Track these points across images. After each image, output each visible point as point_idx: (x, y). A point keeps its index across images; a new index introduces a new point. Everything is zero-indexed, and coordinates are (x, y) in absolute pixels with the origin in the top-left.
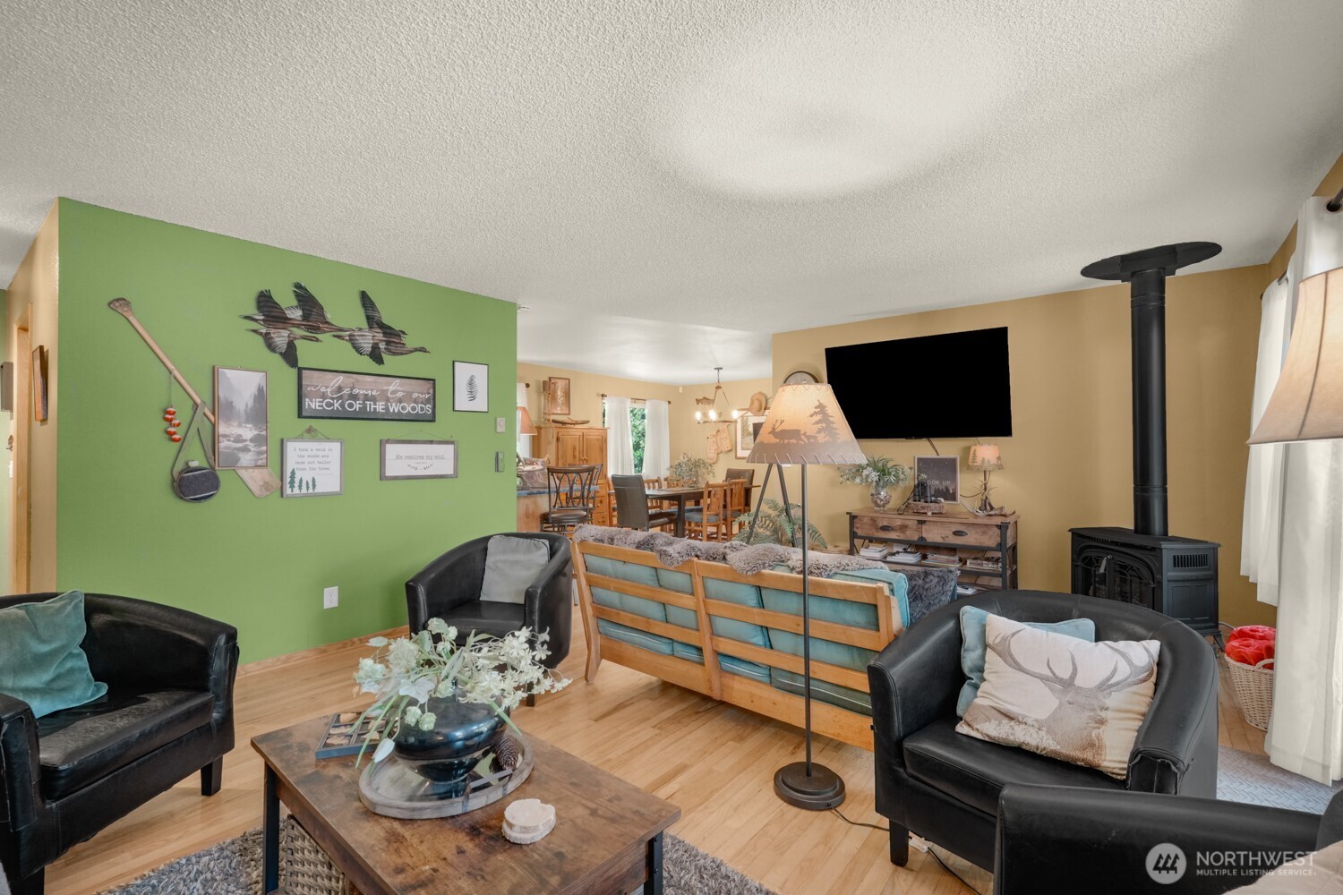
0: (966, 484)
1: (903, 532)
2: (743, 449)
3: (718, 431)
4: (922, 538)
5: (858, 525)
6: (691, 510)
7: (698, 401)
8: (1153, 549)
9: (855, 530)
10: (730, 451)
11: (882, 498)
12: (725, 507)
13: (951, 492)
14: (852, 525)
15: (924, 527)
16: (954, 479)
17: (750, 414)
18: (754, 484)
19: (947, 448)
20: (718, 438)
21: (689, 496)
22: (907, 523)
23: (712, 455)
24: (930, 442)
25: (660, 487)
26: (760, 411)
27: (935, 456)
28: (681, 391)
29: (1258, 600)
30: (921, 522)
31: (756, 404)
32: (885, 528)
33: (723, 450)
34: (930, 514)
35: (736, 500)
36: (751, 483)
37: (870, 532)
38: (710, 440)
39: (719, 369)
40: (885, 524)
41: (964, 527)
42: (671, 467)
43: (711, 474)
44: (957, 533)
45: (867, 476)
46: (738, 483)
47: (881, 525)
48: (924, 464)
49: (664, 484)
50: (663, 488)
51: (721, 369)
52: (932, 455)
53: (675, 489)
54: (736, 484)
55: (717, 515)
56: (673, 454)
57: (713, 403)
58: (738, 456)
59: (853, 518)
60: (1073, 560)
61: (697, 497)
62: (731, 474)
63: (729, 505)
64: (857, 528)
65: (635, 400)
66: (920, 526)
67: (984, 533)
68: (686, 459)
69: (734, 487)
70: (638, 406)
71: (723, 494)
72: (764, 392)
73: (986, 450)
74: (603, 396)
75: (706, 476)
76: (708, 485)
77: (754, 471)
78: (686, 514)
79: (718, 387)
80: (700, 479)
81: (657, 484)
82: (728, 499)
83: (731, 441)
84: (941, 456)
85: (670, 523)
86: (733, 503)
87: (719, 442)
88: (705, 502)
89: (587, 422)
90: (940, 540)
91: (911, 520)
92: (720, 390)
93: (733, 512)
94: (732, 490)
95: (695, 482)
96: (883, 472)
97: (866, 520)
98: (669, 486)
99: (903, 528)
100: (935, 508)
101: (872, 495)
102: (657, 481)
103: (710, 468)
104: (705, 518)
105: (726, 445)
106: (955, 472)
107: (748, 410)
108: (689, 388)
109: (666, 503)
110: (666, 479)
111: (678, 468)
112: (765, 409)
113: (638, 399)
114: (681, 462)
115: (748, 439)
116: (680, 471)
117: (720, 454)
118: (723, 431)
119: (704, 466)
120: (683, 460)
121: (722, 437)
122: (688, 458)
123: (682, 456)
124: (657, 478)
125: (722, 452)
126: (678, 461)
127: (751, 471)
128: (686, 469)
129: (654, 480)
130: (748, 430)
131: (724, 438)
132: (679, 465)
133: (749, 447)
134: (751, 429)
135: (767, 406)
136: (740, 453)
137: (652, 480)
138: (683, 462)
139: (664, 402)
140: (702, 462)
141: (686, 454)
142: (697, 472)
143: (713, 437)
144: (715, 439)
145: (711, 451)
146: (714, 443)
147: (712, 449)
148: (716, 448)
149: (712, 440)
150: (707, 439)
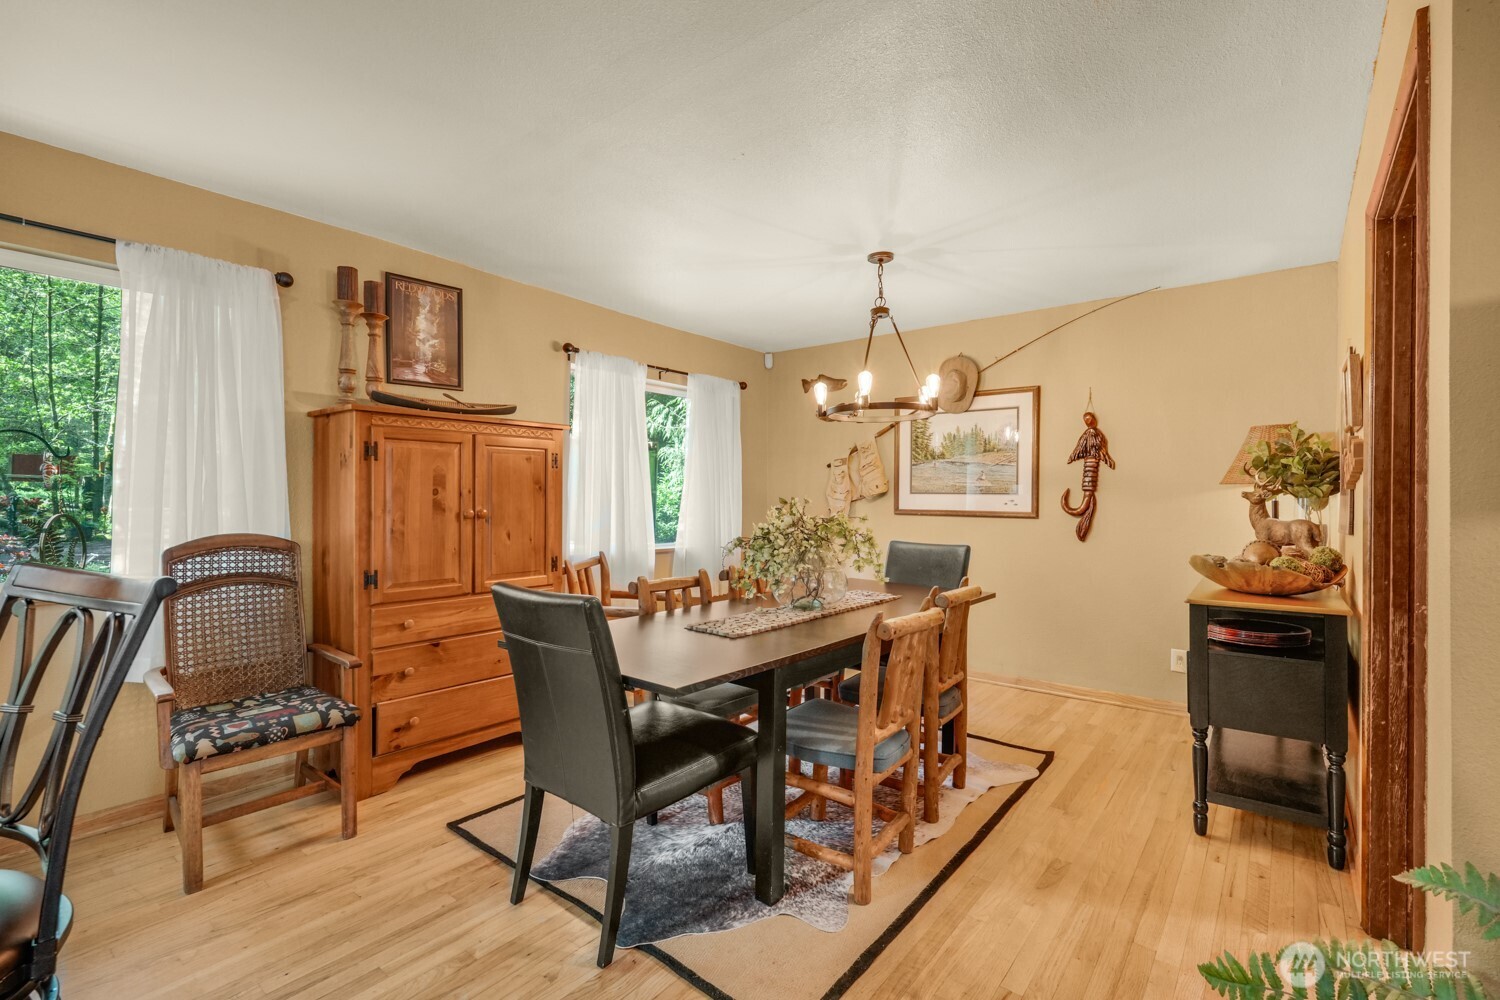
2: (913, 491)
3: (855, 450)
10: (883, 495)
20: (854, 465)
26: (962, 397)
28: (769, 364)
31: (952, 384)
33: (865, 493)
35: (950, 654)
39: (881, 261)
46: (961, 603)
51: (889, 256)
55: (906, 730)
57: (866, 360)
58: (902, 506)
62: (901, 561)
63: (934, 679)
65: (661, 371)
68: (788, 520)
70: (664, 387)
72: (968, 352)
74: (567, 348)
77: (968, 550)
79: (880, 311)
81: (695, 592)
83: (885, 473)
85: (725, 774)
89: (512, 410)
92: (882, 322)
93: (942, 696)
95: (815, 592)
102: (697, 582)
104: (867, 757)
105: (874, 482)
110: (725, 575)
111: (762, 548)
112: (975, 396)
113: (667, 370)
114: (771, 527)
115: (927, 468)
116: (767, 556)
117: (858, 503)
118: (865, 449)
119: (843, 541)
120: (777, 522)
121: (863, 462)
122: (792, 514)
123: (773, 509)
124: (697, 575)
125: (862, 497)
126: (761, 525)
127: (962, 551)
128: (786, 550)
129: (686, 582)
130: (927, 446)
131: (869, 464)
132: (766, 536)
133: (929, 488)
134: (936, 443)
135: (985, 386)
136: (907, 501)
137: (682, 582)
138: (778, 529)
139: (731, 382)
140: (836, 528)
141: (786, 503)
142: (821, 559)
143: (844, 461)
144: (845, 468)
145: (838, 496)
146: (843, 477)
147: (839, 490)
148: (848, 488)
149: (838, 471)
150: (829, 466)
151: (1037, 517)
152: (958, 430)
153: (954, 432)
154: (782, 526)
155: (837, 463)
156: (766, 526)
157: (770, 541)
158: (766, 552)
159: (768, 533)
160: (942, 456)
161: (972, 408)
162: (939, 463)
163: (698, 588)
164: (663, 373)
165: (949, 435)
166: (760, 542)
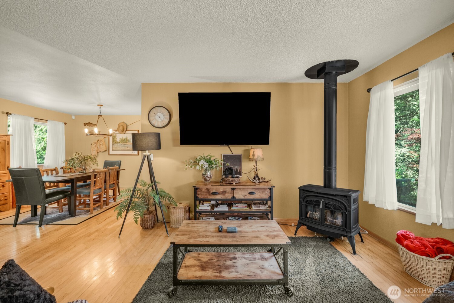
0: (246, 167)
1: (224, 195)
2: (113, 150)
3: (98, 141)
4: (234, 197)
5: (199, 193)
6: (82, 186)
7: (85, 124)
8: (346, 196)
9: (197, 196)
10: (105, 151)
11: (209, 176)
12: (105, 182)
13: (239, 171)
14: (195, 193)
15: (234, 191)
16: (240, 165)
17: (117, 132)
18: (121, 168)
19: (237, 150)
20: (98, 144)
21: (79, 179)
22: (226, 189)
23: (94, 153)
24: (229, 147)
25: (57, 173)
26: (123, 131)
27: (231, 154)
28: (74, 117)
29: (416, 222)
30: (233, 189)
31: (121, 128)
32: (214, 194)
33: (101, 150)
34: (234, 183)
35: (112, 178)
36: (120, 168)
37: (206, 196)
38: (93, 145)
39: (100, 106)
40: (214, 191)
41: (254, 190)
42: (66, 161)
43: (96, 164)
44: (251, 193)
45: (202, 165)
46: (113, 169)
47: (212, 192)
48: (226, 158)
49: (61, 172)
50: (59, 174)
51: (102, 105)
52: (229, 153)
53: (69, 175)
54: (112, 169)
55: (100, 188)
56: (68, 152)
57: (96, 125)
58: (110, 154)
59: (196, 189)
60: (300, 202)
61: (86, 178)
62: (107, 164)
63: (108, 182)
64: (199, 194)
66: (232, 191)
67: (263, 192)
68: (78, 156)
69: (111, 171)
71: (104, 176)
72: (125, 122)
73: (258, 151)
74: (7, 113)
75: (92, 165)
76: (94, 171)
78: (78, 190)
79: (100, 116)
80: (88, 167)
81: (54, 172)
82: (107, 178)
83: (106, 146)
84: (234, 154)
86: (110, 180)
87: (98, 147)
88: (91, 181)
90: (242, 197)
91: (228, 188)
92: (101, 118)
93: (110, 185)
94: (109, 173)
95: (84, 169)
96: (210, 162)
97: (203, 190)
98: (64, 172)
99: (224, 192)
100: (238, 181)
101: (203, 175)
102: (55, 170)
103: (94, 161)
104: (92, 191)
105: (103, 148)
106: (240, 161)
107: (116, 130)
108: (79, 116)
109: (61, 184)
110: (62, 168)
111: (71, 161)
112: (126, 131)
113: (41, 119)
114: (74, 158)
115: (116, 145)
116: (73, 163)
117: (99, 153)
118: (101, 141)
119: (90, 159)
120: (75, 156)
121: (101, 144)
122: (79, 155)
123: (74, 154)
124: (55, 168)
125: (100, 152)
126: (71, 157)
127: (120, 162)
128: (77, 161)
129: (52, 169)
130: (116, 140)
131: (102, 144)
132: (73, 159)
133: (116, 149)
134: (118, 140)
135: (128, 129)
136: (111, 152)
137: (50, 169)
138: (75, 158)
139: (62, 123)
140: (89, 157)
141: (77, 153)
142: (86, 163)
143: (95, 143)
144: (96, 145)
145: (94, 151)
146: (95, 147)
147: (94, 150)
148: (97, 149)
149: (94, 145)
150: (91, 144)
151: (139, 155)
152: (123, 137)
153: (122, 138)
154: (76, 157)
155: (94, 144)
156: (73, 157)
157: (73, 160)
158: (73, 162)
159: (73, 158)
160: (119, 143)
161: (126, 133)
162: (118, 144)
163: (55, 171)
164: (39, 120)
165: (121, 138)
166: (71, 160)
